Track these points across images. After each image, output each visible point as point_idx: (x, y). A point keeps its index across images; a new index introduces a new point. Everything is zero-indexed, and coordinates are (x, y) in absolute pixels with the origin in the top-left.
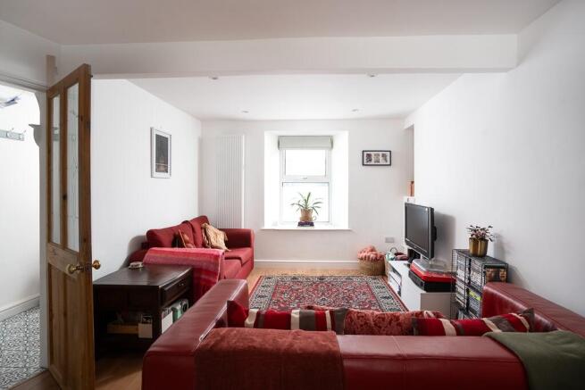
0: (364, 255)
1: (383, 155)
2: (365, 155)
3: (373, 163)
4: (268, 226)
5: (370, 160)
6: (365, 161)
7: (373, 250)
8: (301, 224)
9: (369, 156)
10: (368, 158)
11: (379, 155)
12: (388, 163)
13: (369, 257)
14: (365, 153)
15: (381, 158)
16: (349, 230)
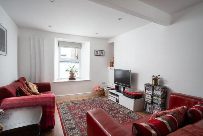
0: (96, 89)
1: (102, 52)
2: (96, 52)
3: (98, 55)
4: (55, 81)
5: (98, 54)
6: (96, 54)
7: (99, 87)
8: (70, 79)
9: (97, 52)
10: (97, 53)
11: (100, 52)
12: (103, 55)
13: (99, 90)
14: (96, 51)
15: (101, 53)
16: (90, 80)
